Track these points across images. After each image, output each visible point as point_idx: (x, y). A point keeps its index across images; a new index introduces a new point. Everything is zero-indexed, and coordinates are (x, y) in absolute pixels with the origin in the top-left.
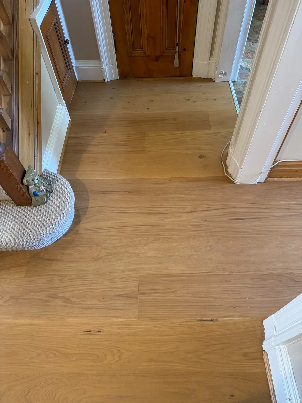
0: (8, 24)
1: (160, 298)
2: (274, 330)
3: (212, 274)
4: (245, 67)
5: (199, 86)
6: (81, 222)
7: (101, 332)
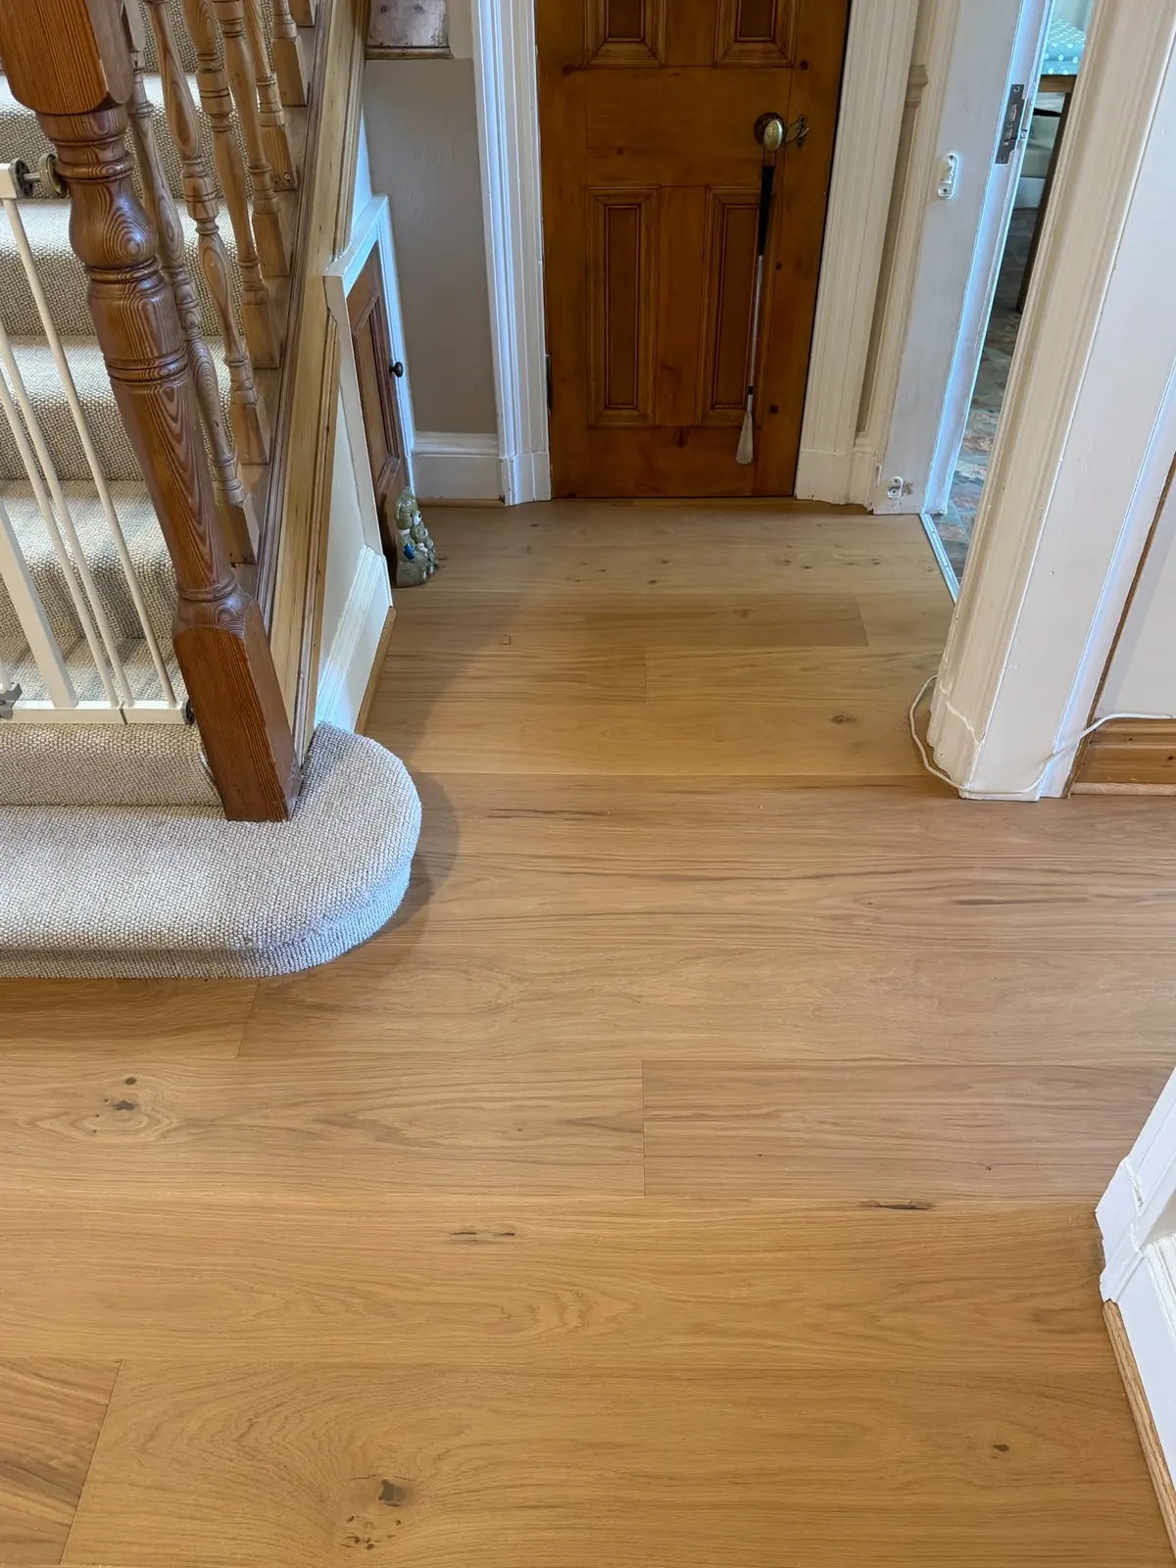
0: (278, 276)
1: (720, 1133)
2: (1137, 1203)
3: (902, 1063)
4: (972, 477)
5: (820, 526)
6: (433, 898)
7: (513, 1234)
